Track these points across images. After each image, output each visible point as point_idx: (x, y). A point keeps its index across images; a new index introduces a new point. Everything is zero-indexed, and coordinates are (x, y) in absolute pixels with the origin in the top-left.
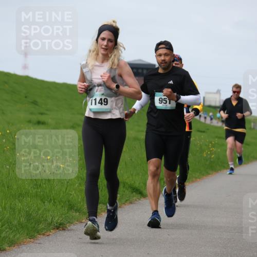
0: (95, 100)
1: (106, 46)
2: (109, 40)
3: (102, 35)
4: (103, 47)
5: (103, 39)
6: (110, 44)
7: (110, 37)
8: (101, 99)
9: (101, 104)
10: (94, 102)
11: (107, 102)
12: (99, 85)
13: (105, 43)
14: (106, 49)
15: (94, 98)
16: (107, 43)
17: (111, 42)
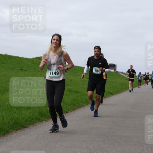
0: (53, 72)
1: (56, 43)
2: (57, 40)
3: (54, 38)
4: (54, 43)
5: (54, 40)
6: (57, 42)
7: (57, 39)
8: (55, 72)
9: (55, 74)
10: (52, 73)
11: (58, 73)
12: (54, 64)
13: (55, 41)
14: (56, 44)
15: (52, 71)
16: (56, 41)
17: (58, 41)
